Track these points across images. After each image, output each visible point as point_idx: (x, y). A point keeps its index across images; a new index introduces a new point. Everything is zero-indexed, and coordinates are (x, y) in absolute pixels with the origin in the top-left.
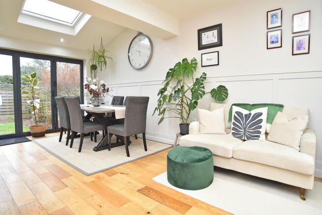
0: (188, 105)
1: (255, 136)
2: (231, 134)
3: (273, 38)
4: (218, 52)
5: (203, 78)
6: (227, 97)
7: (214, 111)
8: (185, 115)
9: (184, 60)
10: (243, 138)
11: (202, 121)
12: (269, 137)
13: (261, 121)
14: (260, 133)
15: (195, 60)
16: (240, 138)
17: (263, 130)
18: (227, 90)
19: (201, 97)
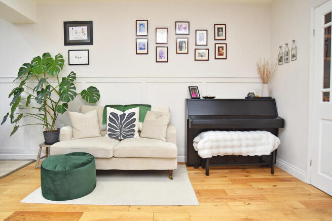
0: (53, 109)
1: (130, 135)
2: (107, 135)
3: (141, 45)
4: (88, 50)
5: (72, 77)
6: (98, 99)
7: (87, 114)
8: (50, 121)
9: (45, 55)
10: (120, 138)
11: (75, 125)
12: (142, 134)
13: (134, 120)
14: (134, 131)
15: (61, 56)
16: (117, 138)
17: (136, 129)
18: (98, 91)
19: (73, 99)
